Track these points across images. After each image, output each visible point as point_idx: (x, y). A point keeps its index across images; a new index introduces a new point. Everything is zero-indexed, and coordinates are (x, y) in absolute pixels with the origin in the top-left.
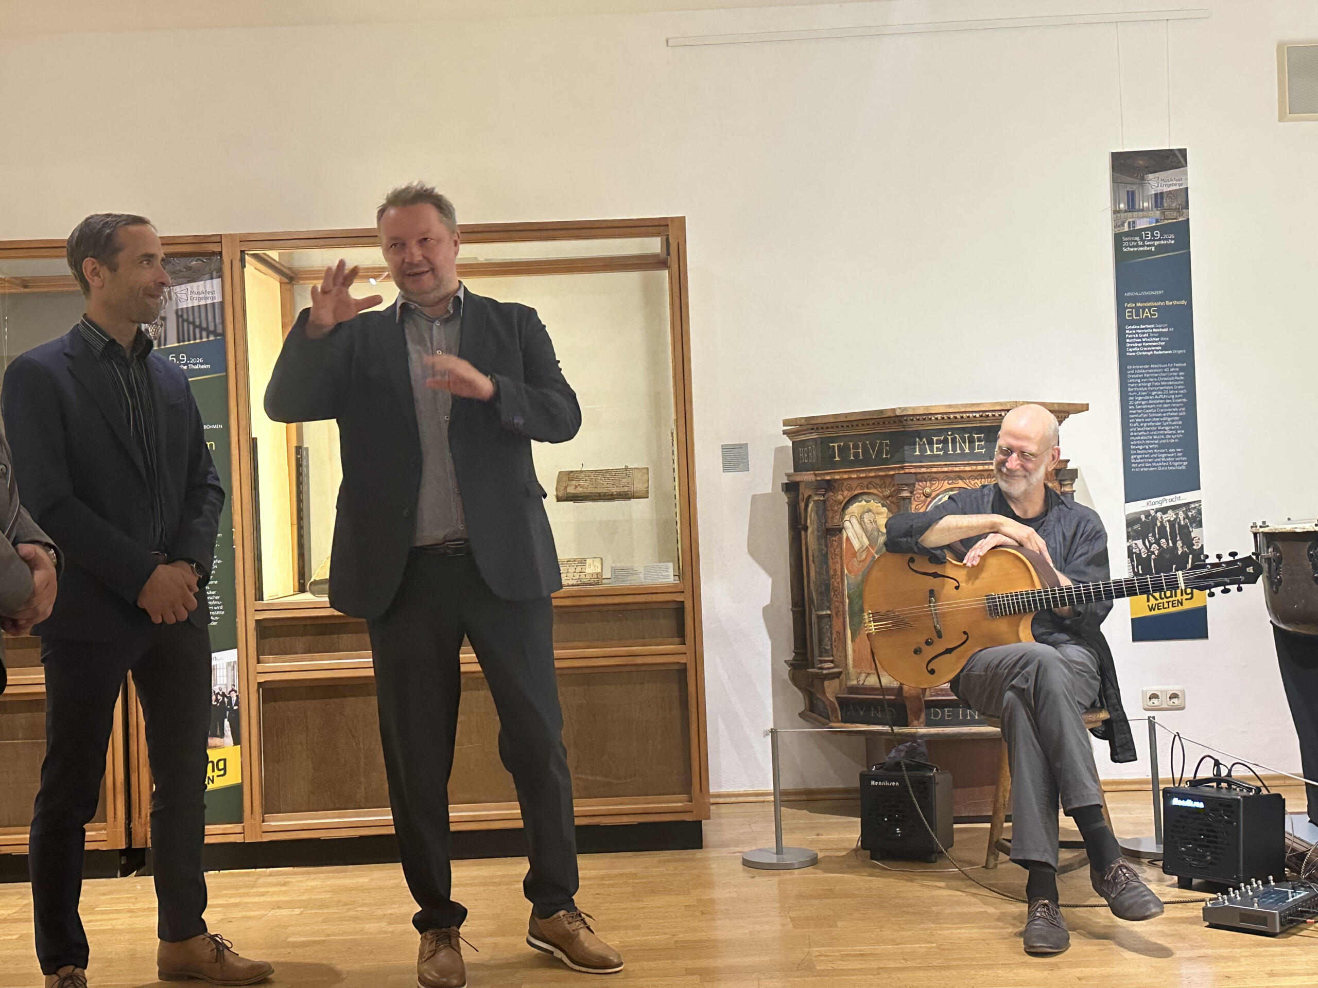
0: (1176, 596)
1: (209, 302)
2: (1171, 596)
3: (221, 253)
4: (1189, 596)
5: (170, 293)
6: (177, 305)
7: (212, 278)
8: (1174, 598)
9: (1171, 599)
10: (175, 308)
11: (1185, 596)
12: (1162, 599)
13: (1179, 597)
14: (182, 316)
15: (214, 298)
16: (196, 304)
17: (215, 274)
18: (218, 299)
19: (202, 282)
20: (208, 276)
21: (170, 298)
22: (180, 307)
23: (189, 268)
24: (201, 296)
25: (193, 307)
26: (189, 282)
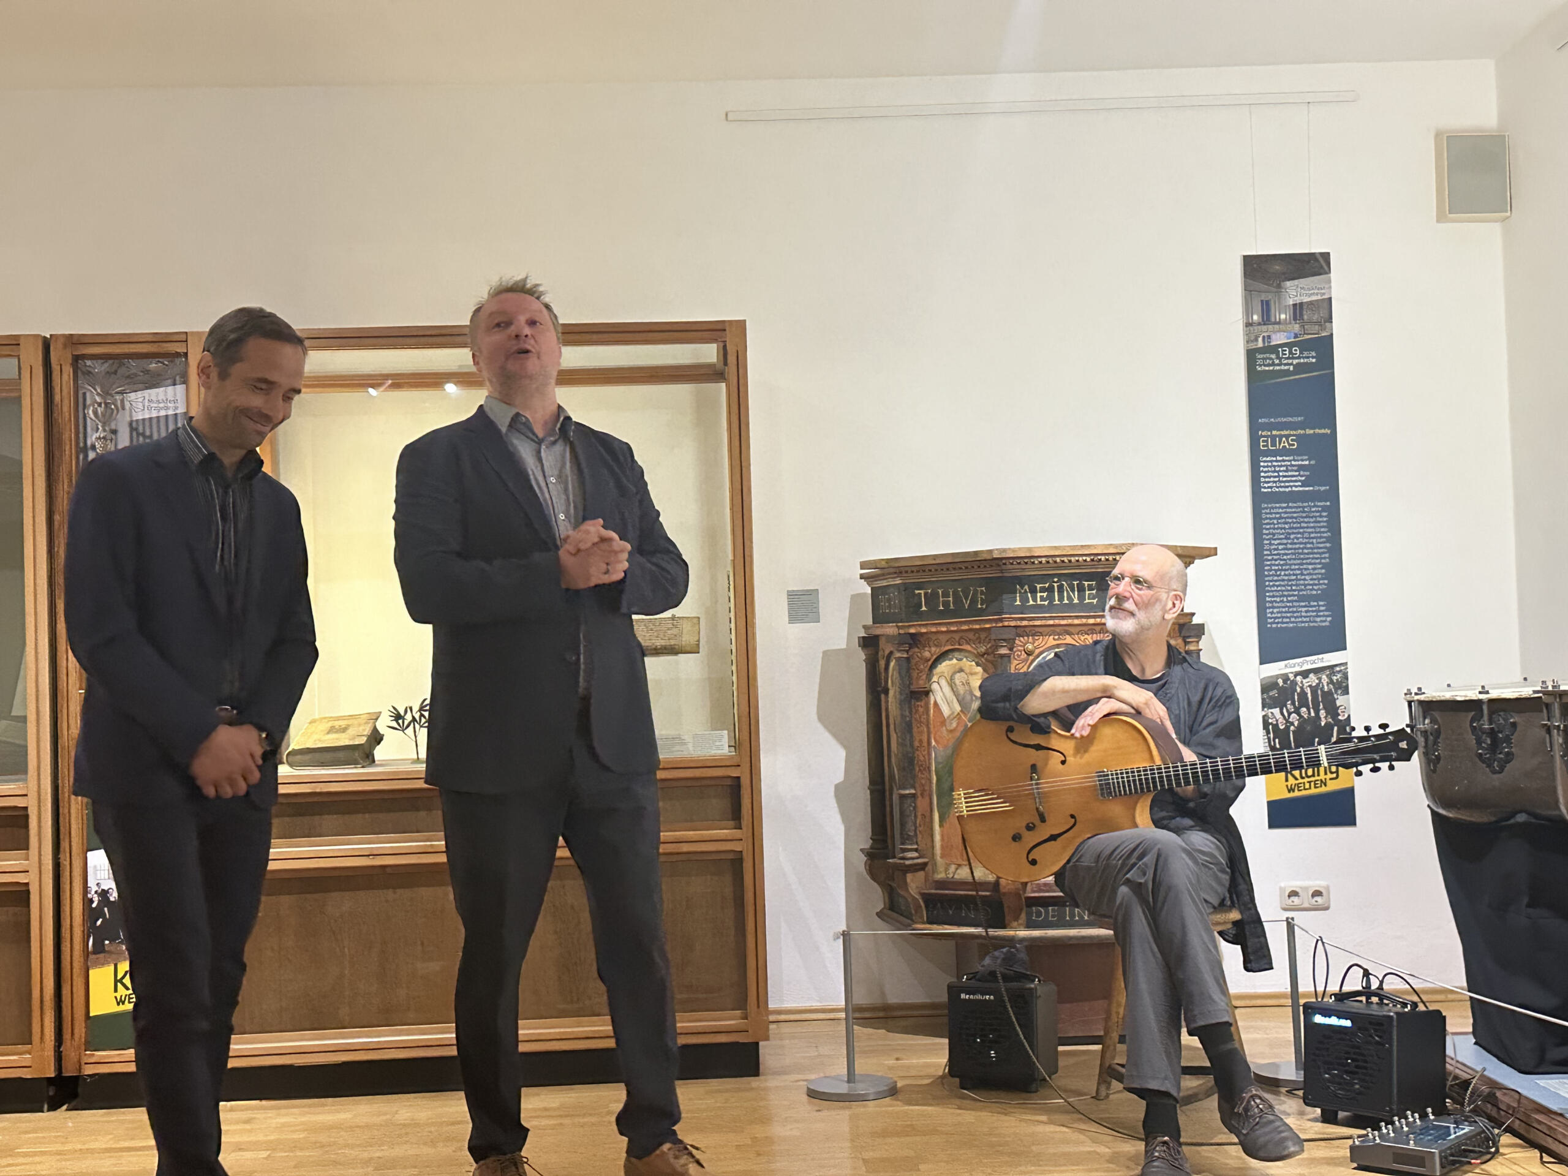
0: (1318, 775)
1: (171, 412)
2: (1313, 775)
3: (186, 355)
4: (1334, 775)
5: (122, 401)
6: (131, 416)
7: (174, 384)
8: (1317, 778)
9: (1312, 779)
10: (128, 419)
11: (1330, 776)
12: (1302, 778)
13: (1322, 776)
14: (136, 429)
15: (176, 408)
16: (154, 414)
17: (178, 378)
18: (181, 410)
19: (162, 389)
20: (169, 381)
21: (123, 409)
22: (134, 419)
23: (146, 372)
24: (162, 405)
25: (151, 419)
26: (147, 388)
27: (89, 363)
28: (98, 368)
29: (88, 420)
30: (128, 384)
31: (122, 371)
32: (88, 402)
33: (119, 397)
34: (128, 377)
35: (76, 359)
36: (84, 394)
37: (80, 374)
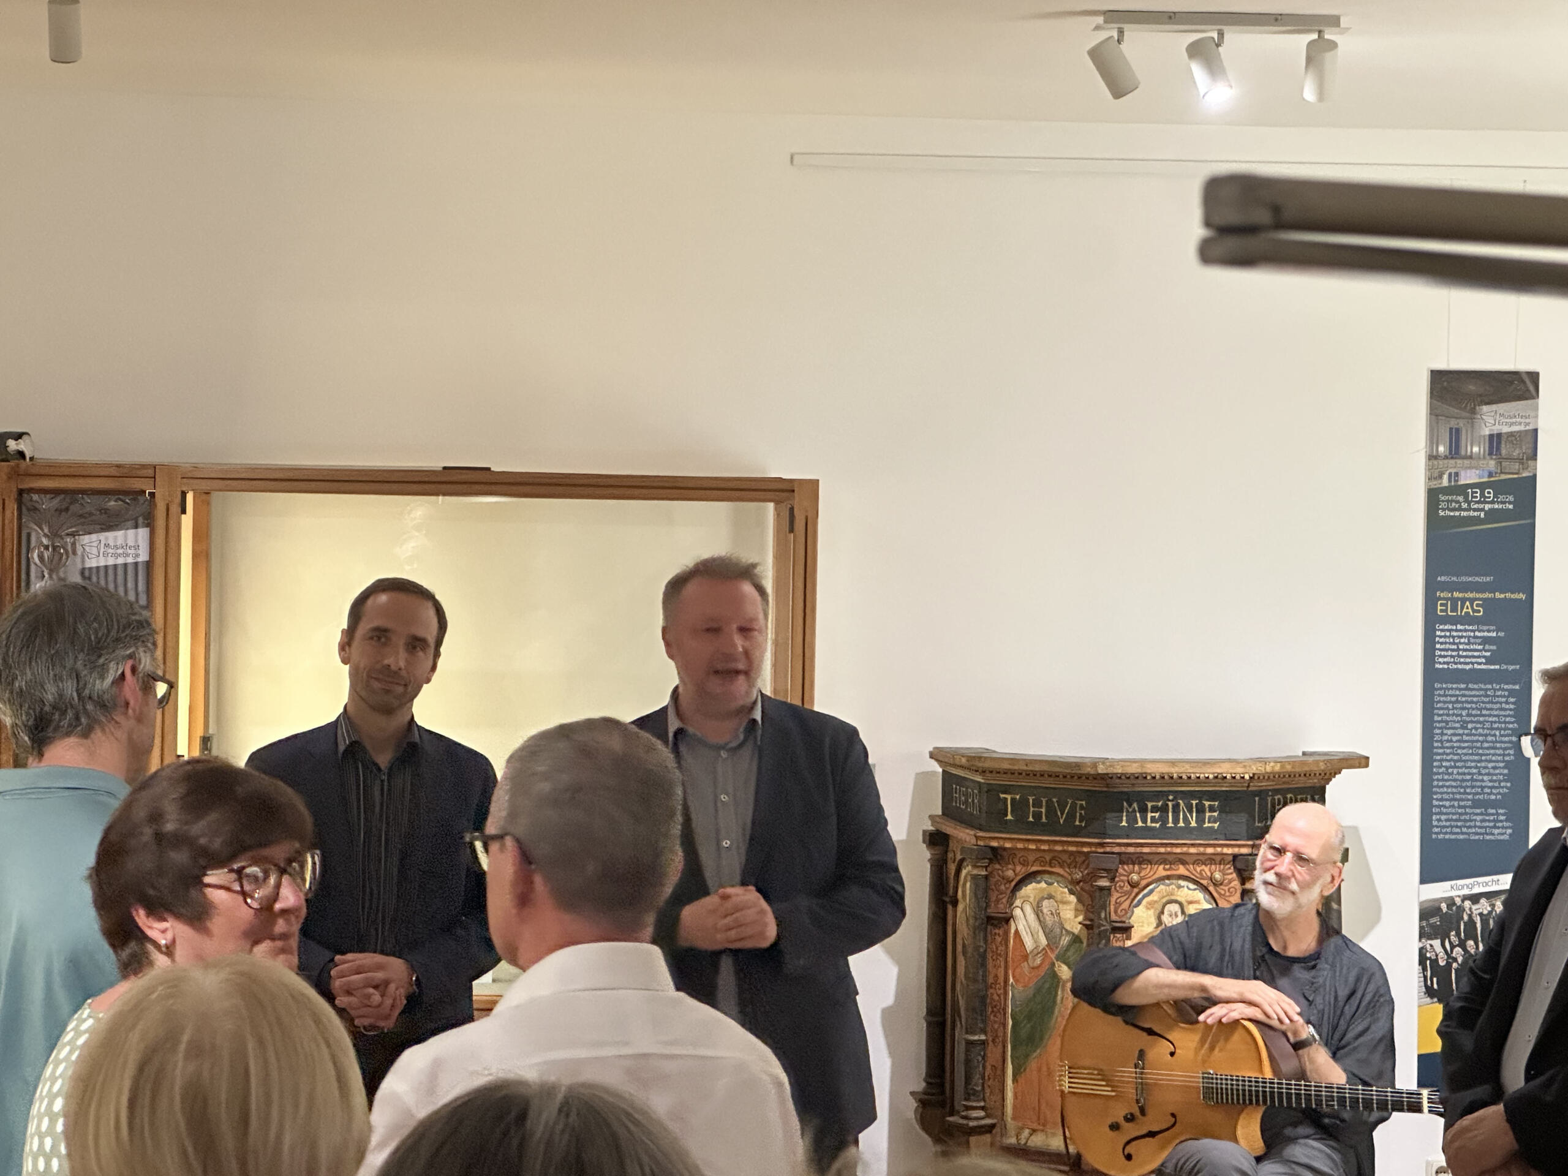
1: (130, 560)
3: (152, 494)
5: (74, 544)
6: (83, 562)
7: (136, 527)
10: (79, 566)
15: (137, 555)
16: (111, 561)
17: (141, 520)
18: (144, 557)
19: (122, 532)
20: (130, 523)
21: (74, 553)
22: (87, 565)
23: (105, 511)
24: (120, 551)
25: (106, 567)
26: (103, 530)
27: (35, 497)
28: (47, 504)
29: (33, 568)
30: (83, 524)
31: (74, 508)
32: (33, 543)
33: (69, 540)
34: (81, 516)
35: (21, 492)
36: (29, 535)
37: (24, 509)
